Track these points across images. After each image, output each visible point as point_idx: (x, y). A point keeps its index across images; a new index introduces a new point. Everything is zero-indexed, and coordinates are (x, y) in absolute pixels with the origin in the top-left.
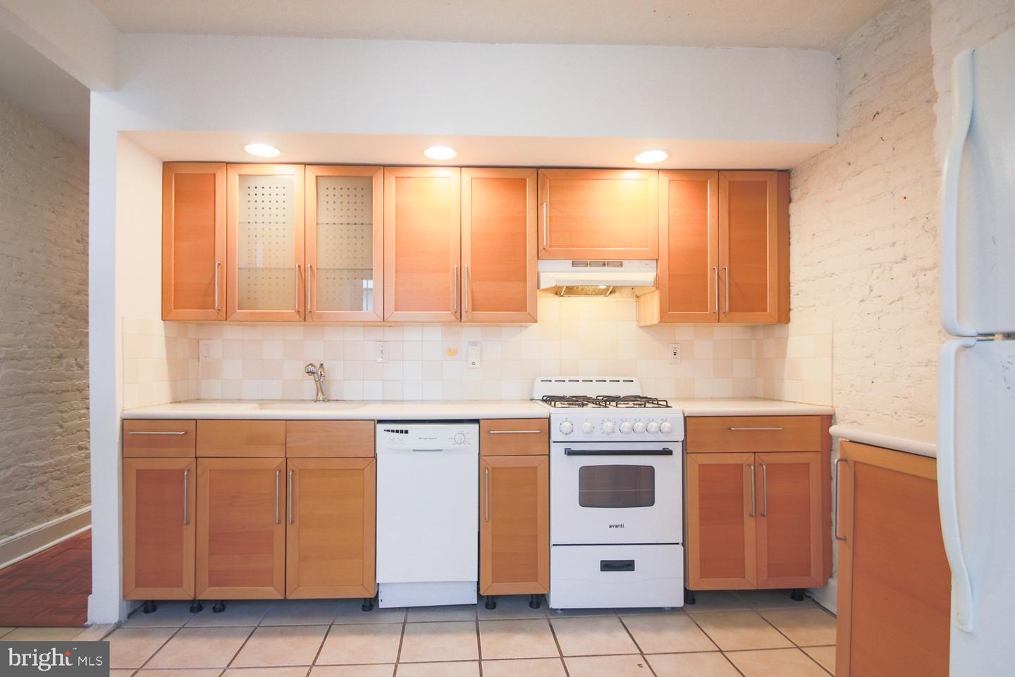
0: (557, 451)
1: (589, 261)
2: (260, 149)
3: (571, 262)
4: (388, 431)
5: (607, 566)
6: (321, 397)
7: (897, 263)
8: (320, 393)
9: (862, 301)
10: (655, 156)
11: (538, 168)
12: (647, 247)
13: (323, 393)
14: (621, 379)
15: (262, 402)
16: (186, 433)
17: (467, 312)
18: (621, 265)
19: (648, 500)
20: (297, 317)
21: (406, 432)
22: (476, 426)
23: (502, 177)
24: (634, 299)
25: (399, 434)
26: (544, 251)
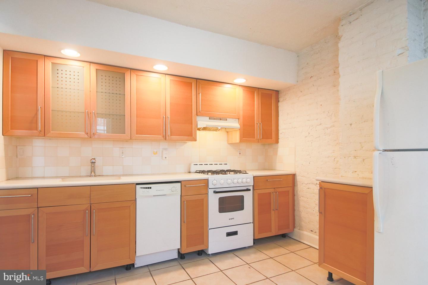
0: (211, 192)
1: (215, 118)
2: (70, 52)
3: (208, 117)
4: (142, 188)
5: (229, 234)
6: (93, 174)
7: (318, 125)
8: (93, 173)
9: (306, 137)
10: (241, 81)
11: (197, 79)
12: (236, 114)
13: (94, 173)
14: (218, 163)
15: (63, 178)
16: (32, 195)
17: (168, 136)
18: (227, 120)
19: (242, 208)
20: (86, 136)
21: (150, 188)
22: (179, 184)
23: (180, 80)
24: (226, 133)
25: (147, 189)
26: (199, 113)
